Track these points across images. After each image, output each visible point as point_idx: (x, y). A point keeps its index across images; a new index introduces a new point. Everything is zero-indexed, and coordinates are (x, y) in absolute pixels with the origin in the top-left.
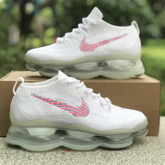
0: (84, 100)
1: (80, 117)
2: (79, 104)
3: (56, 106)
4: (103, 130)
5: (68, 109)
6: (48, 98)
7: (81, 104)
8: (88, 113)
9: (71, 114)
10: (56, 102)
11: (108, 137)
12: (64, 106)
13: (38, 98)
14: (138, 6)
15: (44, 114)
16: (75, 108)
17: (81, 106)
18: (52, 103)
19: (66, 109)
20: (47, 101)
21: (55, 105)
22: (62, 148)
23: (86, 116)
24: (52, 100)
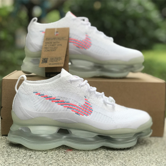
0: (87, 98)
1: (83, 116)
2: (82, 103)
3: (59, 104)
4: (106, 129)
5: (71, 107)
6: (51, 96)
7: (84, 103)
8: (91, 112)
9: (74, 112)
10: (59, 100)
11: (111, 136)
12: (66, 104)
13: (40, 96)
14: (146, 10)
15: (46, 112)
16: (78, 107)
17: (84, 104)
18: (55, 101)
19: (68, 108)
20: (50, 99)
21: (57, 103)
22: (64, 147)
23: (89, 115)
24: (54, 98)
